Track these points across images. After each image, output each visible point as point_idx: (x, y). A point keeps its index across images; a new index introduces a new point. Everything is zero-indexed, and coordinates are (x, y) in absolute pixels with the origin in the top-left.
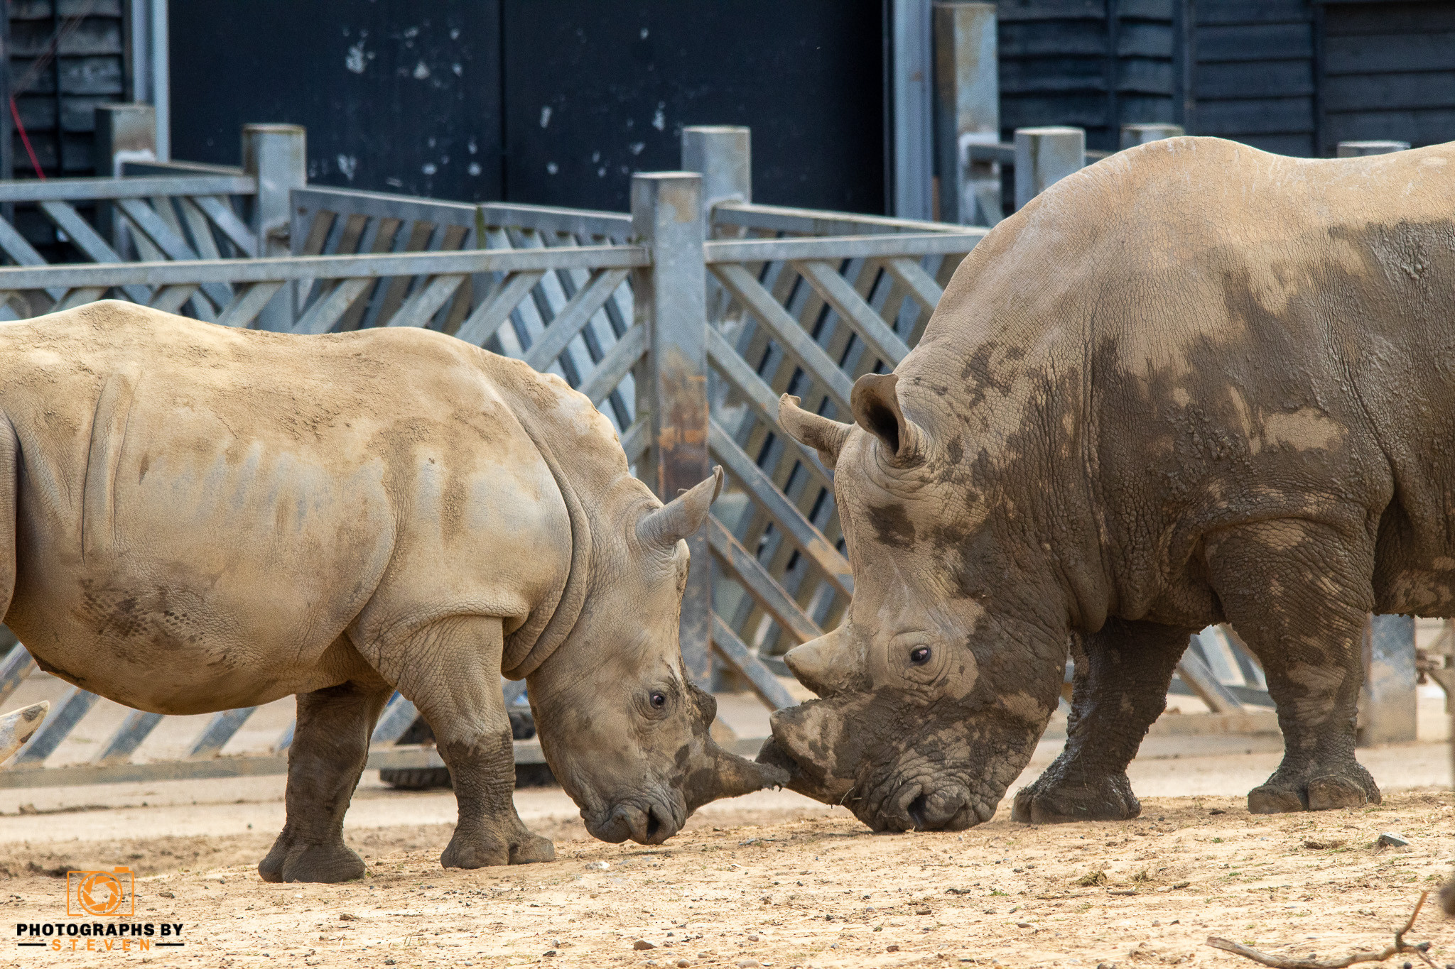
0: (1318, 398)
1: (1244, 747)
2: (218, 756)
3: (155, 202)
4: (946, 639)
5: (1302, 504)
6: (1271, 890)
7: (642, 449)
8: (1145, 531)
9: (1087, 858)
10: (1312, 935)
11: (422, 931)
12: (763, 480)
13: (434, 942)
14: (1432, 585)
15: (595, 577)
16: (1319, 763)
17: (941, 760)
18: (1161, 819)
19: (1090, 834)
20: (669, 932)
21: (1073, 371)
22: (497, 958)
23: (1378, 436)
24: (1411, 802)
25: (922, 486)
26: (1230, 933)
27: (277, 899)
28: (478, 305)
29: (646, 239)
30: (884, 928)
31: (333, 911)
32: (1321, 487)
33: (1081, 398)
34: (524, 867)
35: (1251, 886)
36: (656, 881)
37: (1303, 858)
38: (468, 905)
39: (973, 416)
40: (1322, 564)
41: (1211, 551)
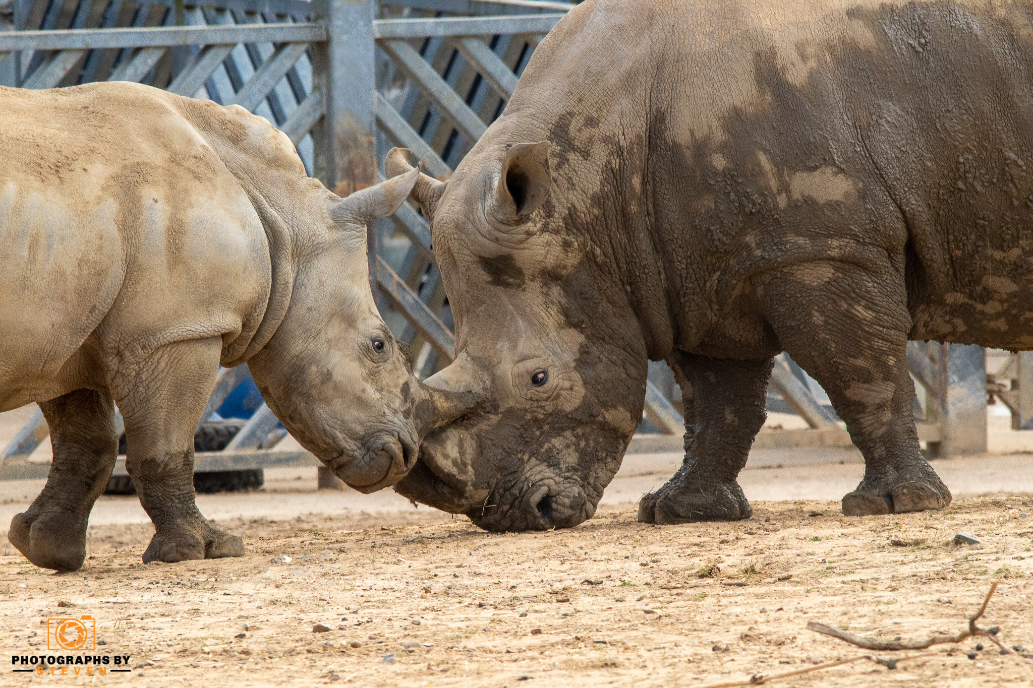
0: (835, 158)
1: (838, 458)
4: (557, 363)
5: (826, 248)
6: (862, 581)
8: (693, 277)
9: (703, 553)
10: (897, 620)
11: (129, 616)
12: (424, 227)
13: (140, 625)
14: (947, 318)
16: (897, 470)
17: (557, 465)
18: (767, 520)
19: (706, 533)
20: (343, 617)
21: (638, 137)
22: (195, 639)
23: (889, 189)
24: (982, 506)
25: (528, 238)
26: (827, 619)
27: (4, 589)
28: (177, 75)
29: (323, 18)
30: (529, 614)
31: (52, 599)
32: (840, 234)
34: (217, 561)
35: (845, 579)
36: (332, 573)
37: (890, 554)
38: (169, 594)
39: (560, 177)
40: (853, 295)
41: (760, 291)
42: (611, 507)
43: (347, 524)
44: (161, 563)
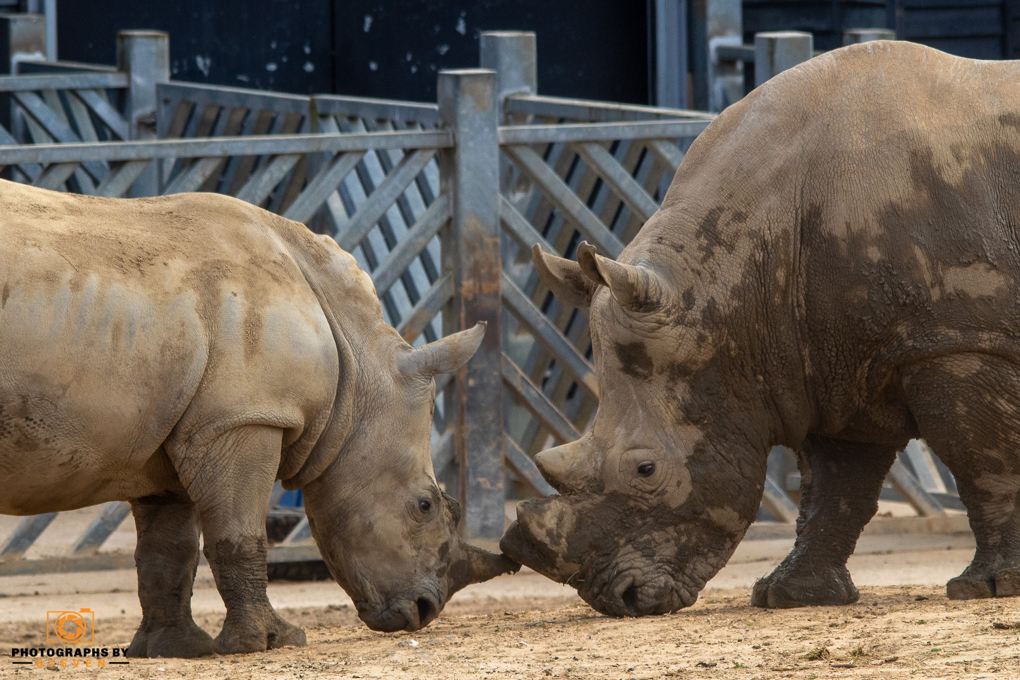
0: (988, 254)
1: (946, 544)
2: (97, 553)
3: (45, 95)
4: (669, 457)
5: (976, 340)
6: (966, 663)
7: (447, 299)
8: (844, 364)
9: (813, 636)
12: (547, 324)
15: (366, 403)
16: (1004, 557)
17: (650, 556)
18: (875, 604)
19: (816, 617)
21: (785, 232)
25: (660, 328)
27: (144, 672)
29: (450, 125)
32: (991, 327)
33: (792, 255)
34: (347, 645)
35: (949, 660)
36: (457, 656)
37: (993, 637)
38: (301, 677)
39: (704, 270)
40: (998, 388)
41: (906, 381)
42: (727, 592)
43: (474, 608)
44: (293, 647)
